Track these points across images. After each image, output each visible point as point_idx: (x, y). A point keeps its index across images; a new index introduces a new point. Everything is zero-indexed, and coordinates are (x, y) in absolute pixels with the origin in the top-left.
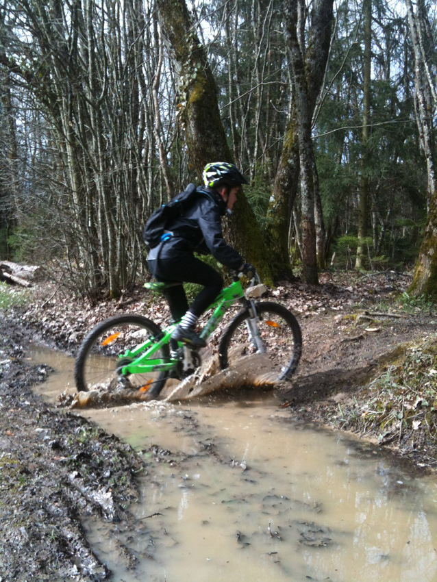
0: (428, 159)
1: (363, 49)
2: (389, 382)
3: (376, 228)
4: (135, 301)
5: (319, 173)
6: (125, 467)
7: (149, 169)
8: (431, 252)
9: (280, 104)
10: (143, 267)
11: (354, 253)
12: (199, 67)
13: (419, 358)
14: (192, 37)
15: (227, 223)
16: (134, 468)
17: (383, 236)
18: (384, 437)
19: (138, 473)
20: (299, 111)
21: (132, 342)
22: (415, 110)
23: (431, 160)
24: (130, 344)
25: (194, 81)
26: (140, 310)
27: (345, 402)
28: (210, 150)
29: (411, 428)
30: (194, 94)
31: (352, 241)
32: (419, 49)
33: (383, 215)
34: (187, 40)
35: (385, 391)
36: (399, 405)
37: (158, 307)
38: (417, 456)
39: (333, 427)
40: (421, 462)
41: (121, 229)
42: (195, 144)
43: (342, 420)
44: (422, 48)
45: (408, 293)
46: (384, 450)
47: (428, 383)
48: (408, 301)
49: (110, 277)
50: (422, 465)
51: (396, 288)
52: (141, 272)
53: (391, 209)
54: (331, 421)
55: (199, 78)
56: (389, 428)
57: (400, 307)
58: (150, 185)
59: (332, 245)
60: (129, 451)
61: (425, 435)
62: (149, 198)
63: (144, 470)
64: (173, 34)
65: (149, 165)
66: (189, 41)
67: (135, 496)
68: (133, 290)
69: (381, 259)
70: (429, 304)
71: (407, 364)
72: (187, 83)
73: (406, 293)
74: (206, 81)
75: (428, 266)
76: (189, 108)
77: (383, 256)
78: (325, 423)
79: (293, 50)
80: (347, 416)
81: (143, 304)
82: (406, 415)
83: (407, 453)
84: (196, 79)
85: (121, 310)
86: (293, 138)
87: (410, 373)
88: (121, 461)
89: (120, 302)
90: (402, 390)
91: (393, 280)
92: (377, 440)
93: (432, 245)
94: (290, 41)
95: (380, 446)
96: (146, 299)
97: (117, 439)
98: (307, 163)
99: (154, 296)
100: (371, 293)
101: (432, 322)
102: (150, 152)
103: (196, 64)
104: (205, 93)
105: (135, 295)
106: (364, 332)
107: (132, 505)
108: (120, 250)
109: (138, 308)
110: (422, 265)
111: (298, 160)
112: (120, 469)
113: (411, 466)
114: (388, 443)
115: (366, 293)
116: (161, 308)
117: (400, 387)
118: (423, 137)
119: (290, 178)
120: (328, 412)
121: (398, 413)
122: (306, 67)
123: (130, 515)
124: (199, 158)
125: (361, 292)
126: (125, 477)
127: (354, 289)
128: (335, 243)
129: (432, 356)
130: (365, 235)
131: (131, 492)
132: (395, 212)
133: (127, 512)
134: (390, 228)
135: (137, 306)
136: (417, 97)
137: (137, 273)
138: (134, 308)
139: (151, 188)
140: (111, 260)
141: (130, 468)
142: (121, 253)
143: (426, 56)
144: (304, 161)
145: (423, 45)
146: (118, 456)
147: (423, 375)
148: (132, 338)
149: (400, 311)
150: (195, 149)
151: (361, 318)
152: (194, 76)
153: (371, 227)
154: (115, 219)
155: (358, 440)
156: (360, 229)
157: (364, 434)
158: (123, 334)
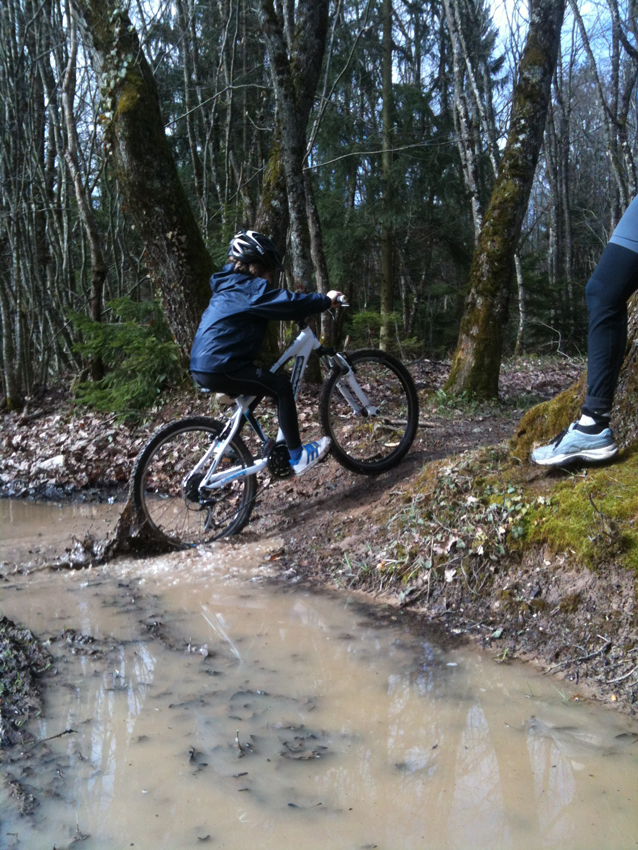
0: (473, 198)
1: (381, 38)
2: (414, 518)
3: (407, 299)
4: (46, 413)
5: (321, 220)
6: (22, 664)
7: (64, 213)
8: (474, 331)
9: (262, 118)
10: (59, 361)
11: (376, 335)
12: (130, 60)
13: (453, 482)
14: (119, 15)
15: (182, 295)
16: (36, 665)
17: (416, 310)
18: (407, 596)
19: (42, 673)
20: (284, 128)
21: (42, 475)
22: (456, 128)
23: (477, 199)
24: (39, 479)
25: (123, 80)
26: (53, 427)
27: (354, 548)
28: (152, 185)
29: (443, 580)
30: (123, 101)
31: (372, 318)
32: (458, 39)
33: (416, 279)
34: (111, 20)
35: (408, 530)
36: (426, 549)
37: (82, 422)
38: (451, 618)
39: (337, 586)
40: (456, 627)
41: (20, 304)
42: (128, 175)
43: (350, 575)
44: (462, 37)
45: (445, 390)
46: (407, 613)
47: (465, 516)
48: (444, 402)
49: (6, 377)
50: (457, 631)
51: (431, 384)
52: (57, 369)
53: (427, 271)
54: (335, 577)
55: (131, 77)
56: (414, 582)
57: (434, 410)
58: (66, 236)
59: (346, 325)
60: (30, 640)
61: (462, 588)
62: (64, 256)
63: (51, 668)
64: (89, 10)
65: (63, 205)
66: (114, 21)
67: (37, 706)
68: (43, 396)
69: (412, 342)
70: (474, 404)
71: (438, 491)
72: (112, 84)
73: (441, 390)
74: (142, 81)
75: (471, 351)
76: (116, 121)
77: (415, 338)
78: (326, 581)
79: (272, 38)
80: (357, 568)
81: (58, 418)
82: (435, 561)
83: (438, 616)
84: (126, 78)
85: (25, 427)
86: (278, 170)
87: (442, 503)
88: (16, 657)
89: (23, 415)
90: (431, 528)
91: (427, 373)
92: (397, 600)
93: (476, 322)
94: (267, 25)
95: (401, 609)
96: (64, 409)
97: (12, 624)
98: (299, 206)
99: (75, 406)
100: (396, 393)
101: (475, 430)
102: (64, 186)
103: (126, 55)
104: (139, 99)
105: (46, 404)
106: (383, 448)
107: (31, 720)
108: (21, 336)
109: (51, 424)
110: (463, 350)
111: (286, 201)
112: (13, 668)
113: (442, 633)
114: (413, 603)
115: (388, 393)
116: (86, 423)
117: (428, 523)
118: (466, 166)
119: (275, 227)
120: (331, 565)
121: (425, 560)
122: (292, 65)
123: (28, 736)
124: (136, 197)
125: (382, 391)
126: (22, 680)
127: (372, 388)
128: (350, 321)
129: (471, 478)
130: (390, 309)
131: (31, 702)
132: (433, 275)
133: (24, 732)
134: (426, 299)
135: (49, 421)
136: (457, 110)
137: (50, 371)
138: (43, 425)
139: (68, 241)
140: (7, 351)
141: (29, 666)
142: (21, 341)
143: (468, 48)
144: (294, 202)
145: (463, 33)
146: (11, 649)
147: (458, 505)
148: (41, 471)
149: (434, 417)
150: (129, 183)
151: (378, 429)
152: (123, 73)
153: (399, 298)
154: (10, 288)
155: (371, 602)
156: (383, 301)
157: (381, 593)
158: (27, 464)
